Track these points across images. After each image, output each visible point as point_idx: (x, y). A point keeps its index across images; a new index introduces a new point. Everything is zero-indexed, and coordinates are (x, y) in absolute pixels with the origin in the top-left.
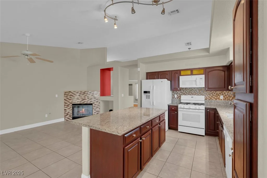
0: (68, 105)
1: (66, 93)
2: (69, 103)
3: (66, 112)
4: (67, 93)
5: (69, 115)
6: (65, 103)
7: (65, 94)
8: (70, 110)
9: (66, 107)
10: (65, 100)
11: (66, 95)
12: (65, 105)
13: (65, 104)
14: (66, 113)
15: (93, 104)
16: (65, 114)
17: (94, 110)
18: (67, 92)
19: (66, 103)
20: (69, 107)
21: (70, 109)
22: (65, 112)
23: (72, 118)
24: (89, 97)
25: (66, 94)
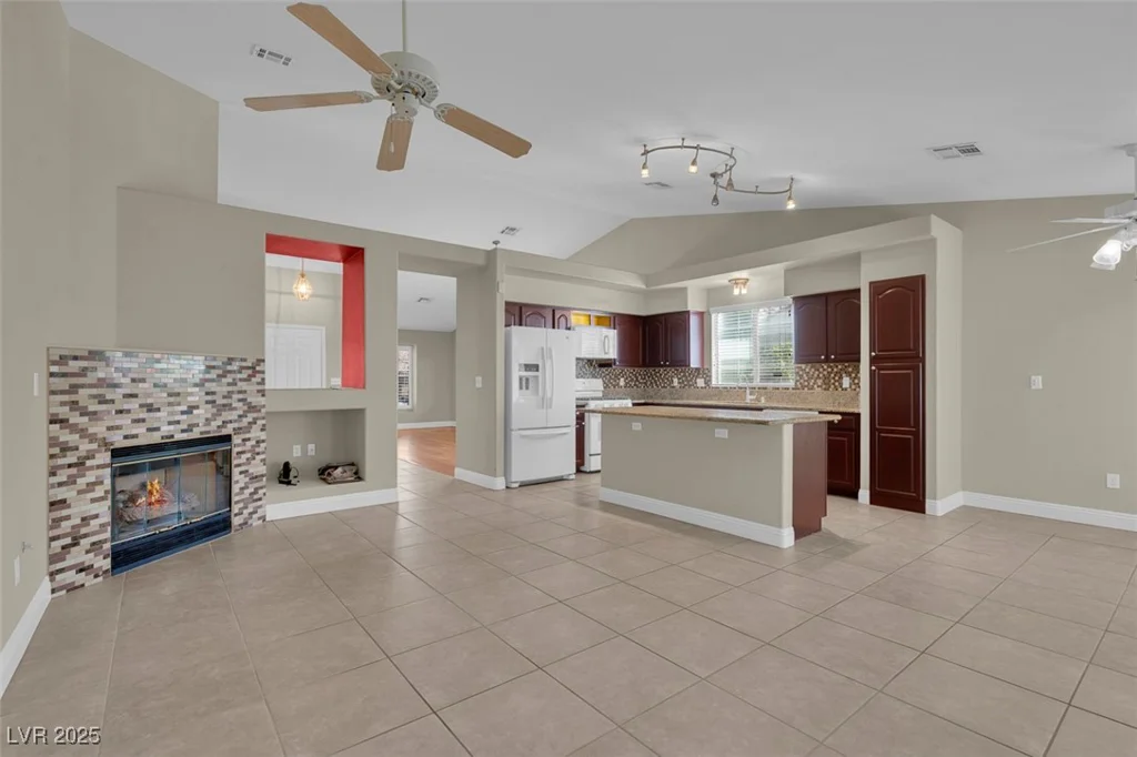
0: (80, 464)
1: (63, 360)
2: (85, 447)
3: (68, 518)
4: (74, 366)
5: (85, 543)
6: (56, 450)
7: (54, 369)
8: (93, 500)
9: (60, 484)
10: (51, 422)
11: (63, 384)
12: (60, 461)
13: (52, 456)
14: (66, 526)
15: (236, 440)
16: (53, 539)
17: (241, 473)
18: (76, 358)
19: (65, 449)
20: (91, 477)
21: (99, 492)
22: (56, 522)
23: (107, 564)
24: (213, 393)
25: (64, 375)
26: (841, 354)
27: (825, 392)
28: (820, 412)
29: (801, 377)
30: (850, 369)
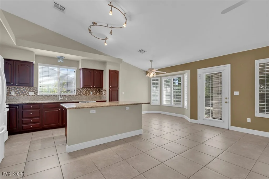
26: (96, 86)
27: (86, 96)
28: (97, 101)
29: (78, 92)
30: (92, 90)
